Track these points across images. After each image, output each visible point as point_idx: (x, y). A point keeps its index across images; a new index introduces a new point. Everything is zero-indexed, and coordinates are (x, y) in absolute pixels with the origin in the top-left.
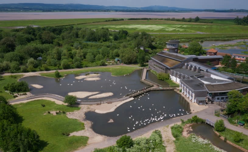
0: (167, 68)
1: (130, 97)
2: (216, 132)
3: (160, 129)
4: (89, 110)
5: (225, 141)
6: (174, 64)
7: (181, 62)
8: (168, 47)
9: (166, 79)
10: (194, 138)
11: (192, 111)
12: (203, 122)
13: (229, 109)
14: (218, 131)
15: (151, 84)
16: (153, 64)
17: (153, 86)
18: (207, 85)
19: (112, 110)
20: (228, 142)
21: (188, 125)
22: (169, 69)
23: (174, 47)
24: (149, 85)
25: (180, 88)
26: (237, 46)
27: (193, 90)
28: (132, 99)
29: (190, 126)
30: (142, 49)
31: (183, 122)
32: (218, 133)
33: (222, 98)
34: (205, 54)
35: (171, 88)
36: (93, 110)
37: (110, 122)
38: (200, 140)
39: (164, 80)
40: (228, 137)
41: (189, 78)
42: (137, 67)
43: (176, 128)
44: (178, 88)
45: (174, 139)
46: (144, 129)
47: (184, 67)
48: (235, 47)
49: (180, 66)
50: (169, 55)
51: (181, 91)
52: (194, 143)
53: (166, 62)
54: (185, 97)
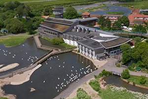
0: (59, 33)
1: (38, 64)
2: (124, 80)
3: (81, 87)
4: (4, 84)
5: (134, 85)
6: (65, 28)
7: (70, 26)
8: (54, 13)
9: (61, 43)
10: (112, 88)
11: (97, 67)
12: (110, 74)
13: (124, 60)
14: (125, 78)
15: (50, 49)
16: (43, 30)
17: (52, 51)
18: (102, 43)
19: (28, 79)
20: (136, 85)
21: (101, 79)
22: (62, 34)
23: (60, 13)
24: (48, 51)
25: (78, 49)
26: (100, 8)
27: (93, 49)
28: (40, 65)
29: (102, 79)
30: (24, 17)
31: (95, 77)
32: (126, 81)
33: (115, 52)
34: (81, 17)
35: (70, 50)
36: (8, 83)
37: (31, 91)
38: (117, 88)
39: (59, 44)
40: (135, 81)
41: (82, 39)
42: (26, 35)
43: (94, 83)
44: (75, 49)
45: (97, 93)
46: (67, 90)
47: (73, 30)
48: (99, 9)
49: (69, 30)
50: (57, 21)
51: (79, 51)
52: (114, 92)
53: (56, 27)
54: (84, 56)
